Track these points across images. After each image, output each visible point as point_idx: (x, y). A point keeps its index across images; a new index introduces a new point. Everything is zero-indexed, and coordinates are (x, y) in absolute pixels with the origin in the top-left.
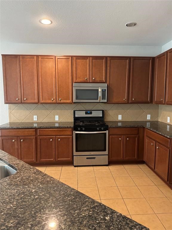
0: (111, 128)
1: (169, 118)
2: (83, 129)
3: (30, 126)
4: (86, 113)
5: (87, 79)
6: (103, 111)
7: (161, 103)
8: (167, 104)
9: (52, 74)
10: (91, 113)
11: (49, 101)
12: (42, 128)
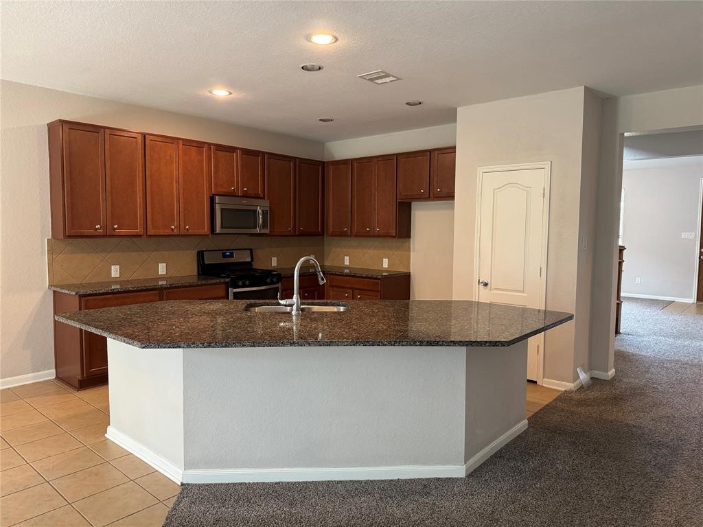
0: (285, 277)
1: (347, 259)
2: (247, 283)
3: (150, 285)
4: (224, 256)
5: (234, 190)
6: (251, 250)
7: (343, 235)
8: (356, 236)
9: (171, 174)
10: (231, 255)
11: (168, 232)
12: (174, 288)
